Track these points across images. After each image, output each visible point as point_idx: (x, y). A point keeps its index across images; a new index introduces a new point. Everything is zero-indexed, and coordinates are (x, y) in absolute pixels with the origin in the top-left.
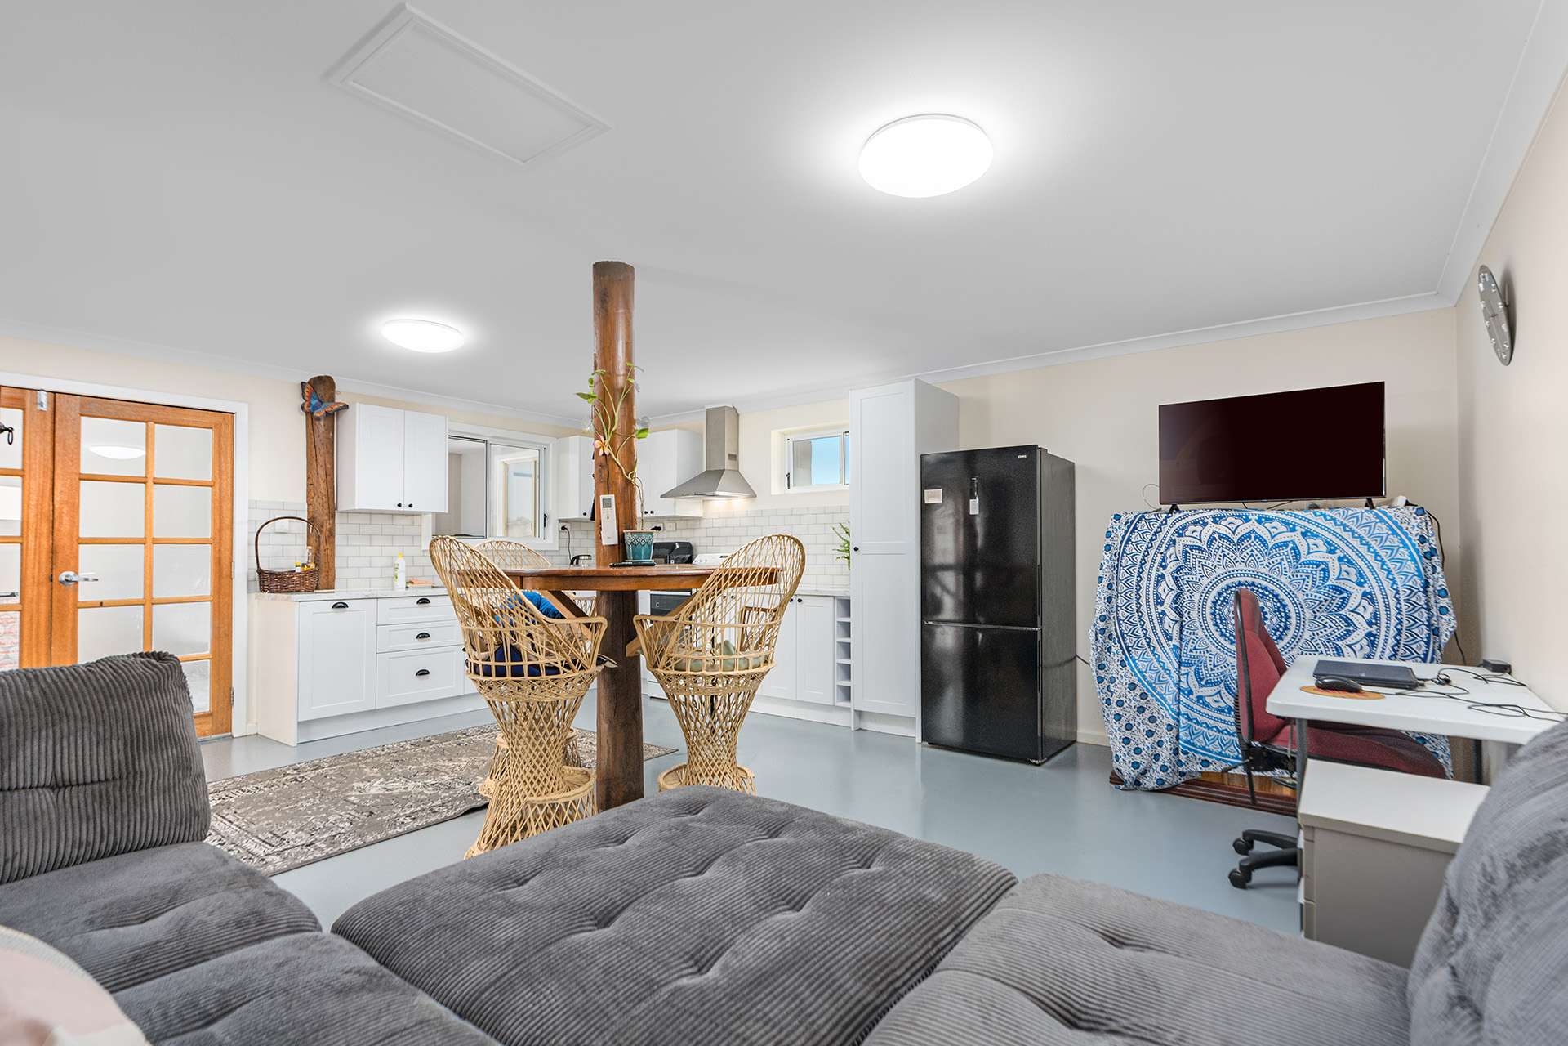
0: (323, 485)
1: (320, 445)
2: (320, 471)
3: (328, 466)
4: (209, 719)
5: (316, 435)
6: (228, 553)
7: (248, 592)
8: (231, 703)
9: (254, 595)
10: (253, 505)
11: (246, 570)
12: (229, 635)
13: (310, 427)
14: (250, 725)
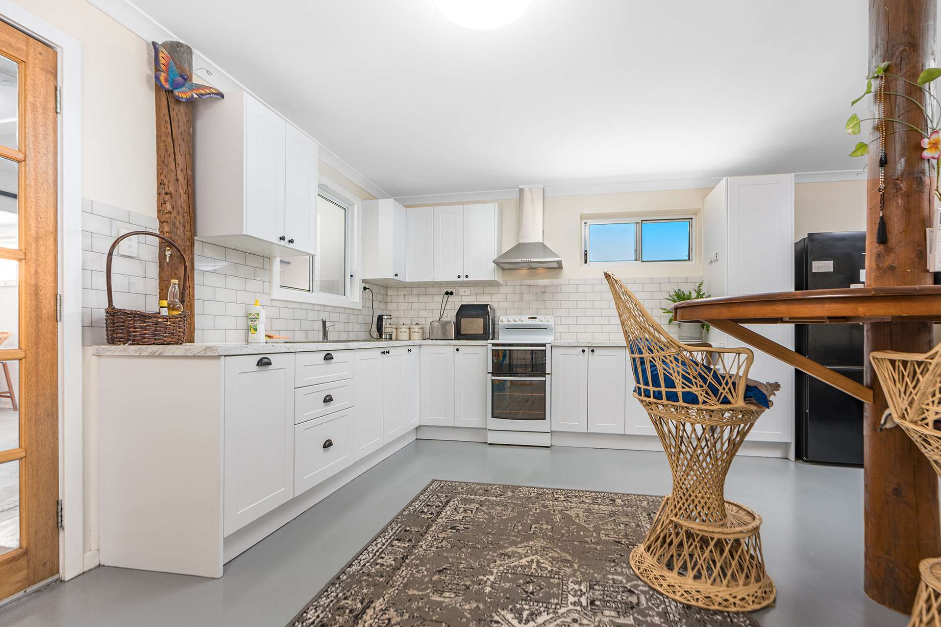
0: (184, 197)
1: (180, 141)
2: (181, 177)
3: (189, 172)
4: (23, 562)
5: (174, 124)
6: (50, 278)
7: (83, 345)
8: (58, 524)
9: (92, 349)
10: (89, 210)
11: (80, 310)
12: (53, 416)
13: (165, 111)
14: (88, 554)
